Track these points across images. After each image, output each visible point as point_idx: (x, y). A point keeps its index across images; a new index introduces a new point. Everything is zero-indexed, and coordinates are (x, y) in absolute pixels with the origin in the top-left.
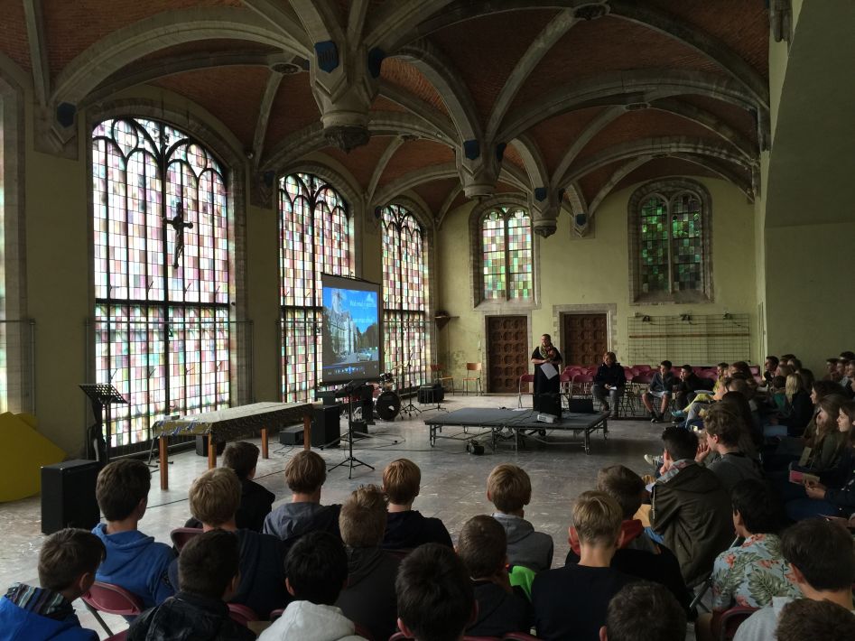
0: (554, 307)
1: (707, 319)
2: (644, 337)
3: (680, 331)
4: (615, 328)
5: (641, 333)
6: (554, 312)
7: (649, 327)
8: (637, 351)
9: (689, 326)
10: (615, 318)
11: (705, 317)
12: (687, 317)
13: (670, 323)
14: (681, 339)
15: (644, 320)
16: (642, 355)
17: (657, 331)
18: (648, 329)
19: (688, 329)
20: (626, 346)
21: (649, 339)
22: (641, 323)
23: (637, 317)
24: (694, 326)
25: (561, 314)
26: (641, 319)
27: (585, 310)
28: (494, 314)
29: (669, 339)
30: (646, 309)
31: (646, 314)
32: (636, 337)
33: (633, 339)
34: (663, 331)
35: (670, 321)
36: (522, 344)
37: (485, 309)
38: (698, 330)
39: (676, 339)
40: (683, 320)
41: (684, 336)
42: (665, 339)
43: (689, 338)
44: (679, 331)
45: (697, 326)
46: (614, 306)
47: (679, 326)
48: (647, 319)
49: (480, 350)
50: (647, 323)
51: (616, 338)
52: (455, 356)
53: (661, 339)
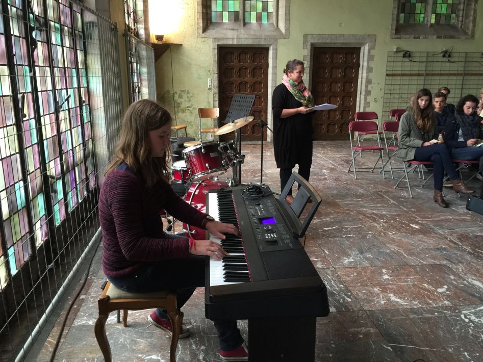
0: (305, 36)
1: (466, 57)
2: (402, 75)
3: (439, 69)
4: (372, 64)
5: (398, 70)
6: (305, 42)
7: (409, 64)
8: (392, 92)
9: (448, 64)
10: (373, 52)
11: (464, 55)
12: (447, 54)
13: (430, 59)
14: (438, 78)
15: (404, 56)
16: (397, 96)
17: (416, 70)
18: (407, 66)
19: (447, 67)
20: (382, 85)
21: (407, 78)
22: (401, 59)
23: (397, 52)
24: (452, 64)
25: (312, 45)
26: (401, 54)
27: (339, 42)
28: (230, 42)
29: (427, 78)
30: (407, 44)
31: (407, 48)
32: (393, 75)
33: (390, 78)
34: (422, 70)
35: (429, 57)
36: (261, 83)
37: (216, 36)
38: (456, 69)
39: (433, 78)
40: (444, 56)
41: (441, 75)
42: (423, 78)
43: (446, 78)
44: (437, 70)
45: (456, 64)
46: (372, 38)
47: (439, 64)
48: (407, 55)
49: (210, 89)
50: (406, 59)
51: (371, 76)
52: (176, 97)
53: (420, 78)
